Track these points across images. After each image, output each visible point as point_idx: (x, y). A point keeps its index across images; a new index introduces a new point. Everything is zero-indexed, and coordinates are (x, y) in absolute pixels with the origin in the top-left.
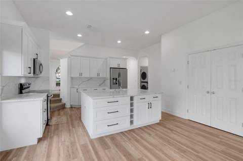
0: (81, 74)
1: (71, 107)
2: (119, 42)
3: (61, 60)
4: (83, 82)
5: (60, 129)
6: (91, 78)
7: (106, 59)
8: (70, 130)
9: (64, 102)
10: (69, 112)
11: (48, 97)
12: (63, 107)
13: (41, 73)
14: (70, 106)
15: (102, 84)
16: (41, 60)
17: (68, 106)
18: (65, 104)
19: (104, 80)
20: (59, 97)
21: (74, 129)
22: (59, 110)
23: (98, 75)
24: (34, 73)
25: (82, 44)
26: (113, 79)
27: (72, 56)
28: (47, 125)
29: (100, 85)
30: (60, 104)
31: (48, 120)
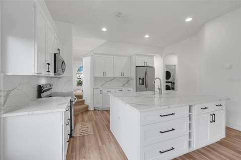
0: (104, 74)
1: (95, 110)
2: (147, 36)
3: (84, 59)
4: (106, 82)
5: (87, 145)
6: (115, 78)
7: (131, 57)
8: (99, 148)
9: (87, 104)
10: (94, 117)
11: (71, 101)
12: (86, 110)
13: (63, 72)
14: (93, 109)
15: (125, 84)
16: (63, 56)
17: (91, 108)
18: (88, 107)
19: (128, 80)
20: (82, 98)
21: (104, 145)
22: (82, 113)
23: (122, 74)
24: (55, 72)
25: (104, 41)
26: (140, 79)
27: (95, 54)
28: (71, 136)
29: (123, 86)
30: (83, 106)
31: (71, 130)
